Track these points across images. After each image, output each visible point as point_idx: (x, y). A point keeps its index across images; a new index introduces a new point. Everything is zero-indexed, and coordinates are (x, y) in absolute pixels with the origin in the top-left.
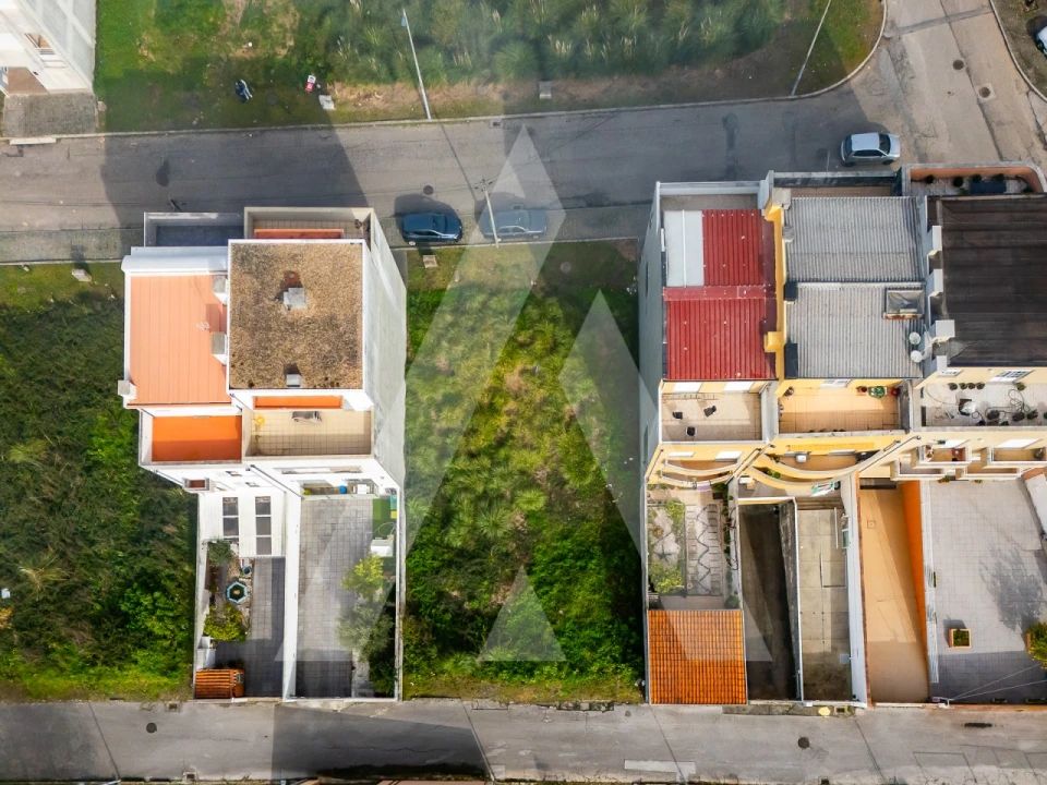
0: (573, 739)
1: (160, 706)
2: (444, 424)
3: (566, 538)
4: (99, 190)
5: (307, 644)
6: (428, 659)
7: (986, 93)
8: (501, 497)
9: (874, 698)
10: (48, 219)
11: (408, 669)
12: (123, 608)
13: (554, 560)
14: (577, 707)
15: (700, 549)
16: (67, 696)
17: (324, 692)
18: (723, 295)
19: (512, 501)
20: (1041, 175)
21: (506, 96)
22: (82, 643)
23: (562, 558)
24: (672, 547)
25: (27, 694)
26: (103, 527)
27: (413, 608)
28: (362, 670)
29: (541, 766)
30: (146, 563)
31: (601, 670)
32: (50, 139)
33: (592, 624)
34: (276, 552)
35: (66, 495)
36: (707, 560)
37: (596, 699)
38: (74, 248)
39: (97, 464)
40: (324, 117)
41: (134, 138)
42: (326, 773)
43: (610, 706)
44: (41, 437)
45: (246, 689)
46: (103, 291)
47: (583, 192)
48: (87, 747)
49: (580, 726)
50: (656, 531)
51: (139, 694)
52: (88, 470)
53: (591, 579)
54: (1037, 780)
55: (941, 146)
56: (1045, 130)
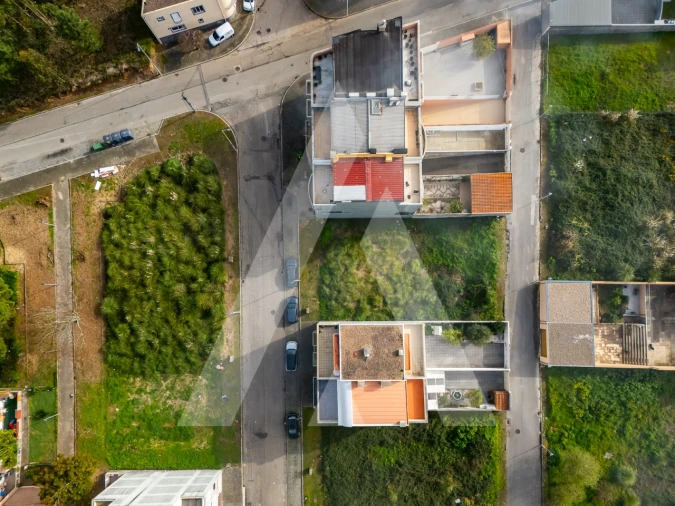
0: (521, 247)
1: (508, 428)
2: (381, 304)
3: (432, 251)
4: (268, 465)
5: (480, 363)
6: (488, 310)
7: (238, 69)
8: (414, 278)
9: (504, 120)
10: (281, 489)
11: (492, 318)
12: (464, 446)
13: (442, 256)
14: (508, 245)
15: (438, 193)
16: (504, 470)
17: (502, 355)
18: (369, 177)
20: (316, 53)
21: (231, 277)
22: (481, 464)
23: (441, 252)
24: (438, 204)
25: (503, 488)
26: (426, 458)
27: (465, 316)
28: (493, 339)
29: (533, 261)
30: (443, 438)
31: (493, 235)
32: (244, 489)
33: (472, 239)
34: (443, 376)
35: (413, 475)
36: (443, 189)
37: (504, 237)
38: (296, 477)
39: (397, 462)
41: (245, 449)
42: (537, 353)
43: (507, 231)
44: (386, 488)
45: (501, 388)
46: (317, 462)
47: (276, 243)
48: (527, 461)
50: (431, 210)
51: (503, 438)
52: (400, 466)
53: (452, 240)
54: (537, 56)
55: (262, 88)
56: (255, 44)
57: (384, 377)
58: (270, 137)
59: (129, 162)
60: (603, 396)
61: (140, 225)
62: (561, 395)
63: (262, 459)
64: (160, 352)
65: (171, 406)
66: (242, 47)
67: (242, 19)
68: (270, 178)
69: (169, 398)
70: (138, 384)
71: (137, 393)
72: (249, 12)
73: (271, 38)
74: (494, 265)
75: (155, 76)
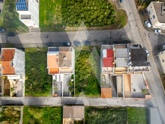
0: (93, 101)
1: (49, 97)
2: (79, 66)
3: (92, 79)
4: (40, 39)
5: (64, 91)
6: (78, 92)
7: (139, 29)
8: (85, 74)
9: (125, 97)
10: (35, 42)
11: (75, 94)
12: (44, 87)
13: (91, 81)
14: (94, 98)
15: (107, 81)
16: (38, 96)
17: (66, 96)
18: (109, 58)
19: (86, 75)
20: (141, 45)
22: (40, 90)
23: (92, 81)
24: (104, 80)
25: (34, 96)
26: (42, 77)
27: (76, 87)
28: (70, 94)
30: (46, 82)
31: (96, 94)
32: (34, 33)
33: (95, 89)
34: (61, 81)
35: (37, 74)
36: (108, 82)
37: (96, 97)
38: (37, 46)
39: (41, 70)
40: (65, 31)
41: (44, 33)
42: (67, 105)
43: (97, 98)
44: (34, 67)
45: (58, 96)
46: (41, 51)
47: (94, 40)
48: (41, 102)
49: (94, 100)
50: (102, 78)
51: (46, 96)
52: (40, 71)
53: (95, 84)
54: (143, 106)
55: (134, 35)
56: (146, 33)
57: (59, 62)
58: (121, 38)
59: (115, 2)
60: (56, 121)
61: (99, 5)
62: (56, 111)
63: (42, 37)
64: (67, 12)
65: (54, 15)
66: (145, 30)
67: (152, 30)
68: (111, 38)
69: (56, 14)
70: (60, 7)
71: (58, 6)
72: (154, 31)
73: (147, 37)
74: (89, 94)
75: (137, 8)
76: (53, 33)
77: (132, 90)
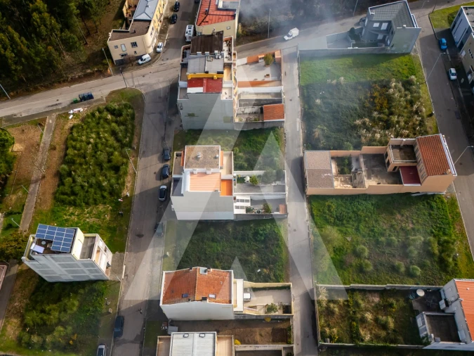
0: (293, 141)
1: (289, 229)
3: (245, 145)
7: (150, 72)
12: (263, 238)
13: (251, 147)
14: (285, 140)
16: (287, 252)
21: (133, 157)
23: (250, 145)
29: (299, 146)
32: (124, 267)
37: (283, 136)
40: (131, 197)
41: (128, 244)
43: (285, 134)
51: (286, 234)
53: (256, 138)
55: (161, 79)
56: (160, 64)
58: (163, 97)
60: (343, 209)
61: (88, 130)
62: (319, 211)
64: (87, 192)
65: (88, 222)
67: (155, 55)
68: (161, 113)
69: (88, 218)
70: (71, 211)
71: (69, 215)
72: (159, 53)
73: (169, 62)
75: (110, 76)
76: (131, 224)
77: (267, 79)
